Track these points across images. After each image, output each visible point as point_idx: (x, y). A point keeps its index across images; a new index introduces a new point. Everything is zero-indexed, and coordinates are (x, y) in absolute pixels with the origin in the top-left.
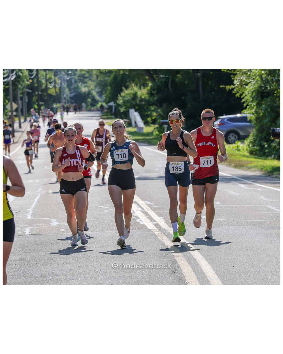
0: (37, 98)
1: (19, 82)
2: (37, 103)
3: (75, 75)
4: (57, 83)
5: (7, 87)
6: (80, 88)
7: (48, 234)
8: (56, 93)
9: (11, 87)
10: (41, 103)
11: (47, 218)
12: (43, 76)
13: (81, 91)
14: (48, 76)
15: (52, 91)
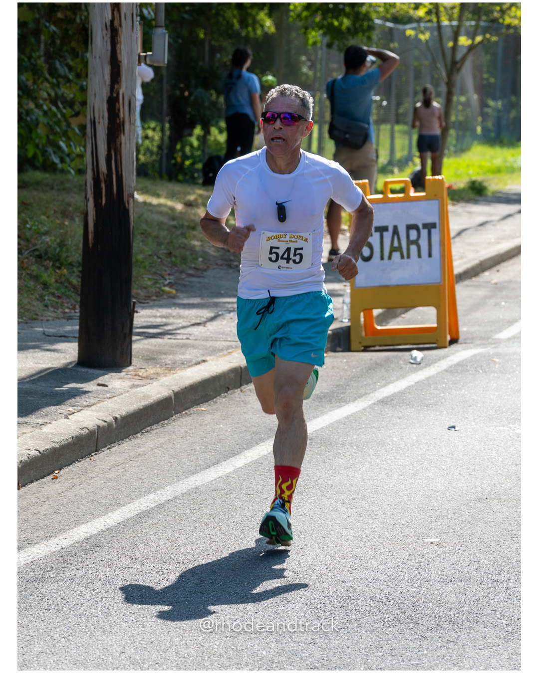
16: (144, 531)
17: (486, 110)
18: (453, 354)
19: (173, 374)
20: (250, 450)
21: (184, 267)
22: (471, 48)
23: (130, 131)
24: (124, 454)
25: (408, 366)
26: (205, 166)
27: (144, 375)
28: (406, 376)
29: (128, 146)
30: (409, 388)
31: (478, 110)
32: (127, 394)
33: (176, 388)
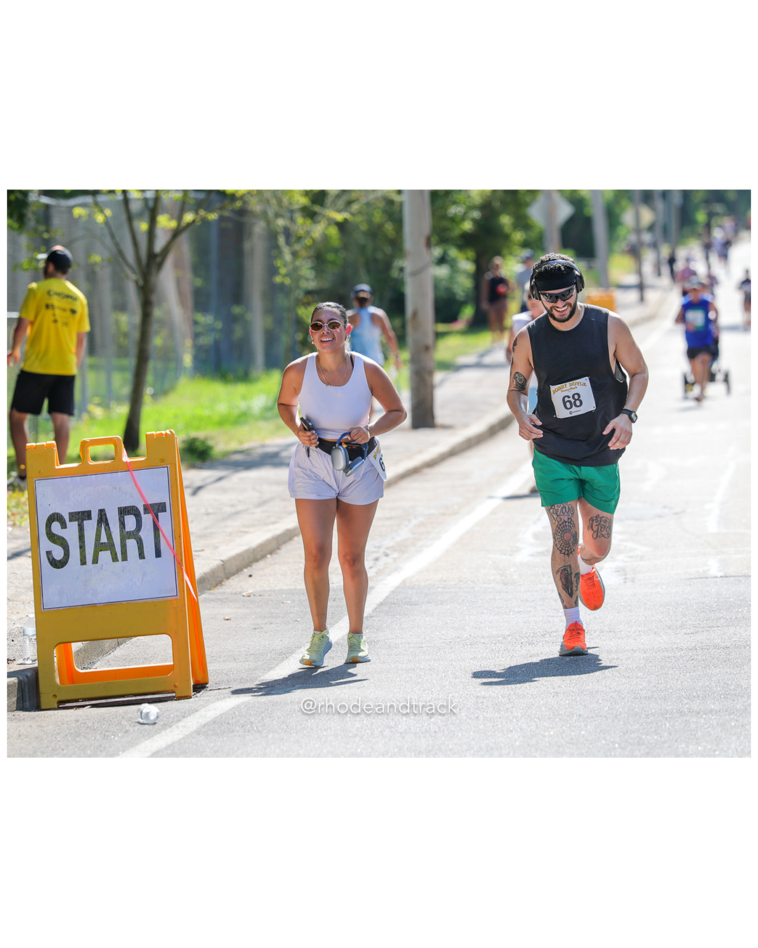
22: (176, 233)
25: (136, 728)
28: (137, 744)
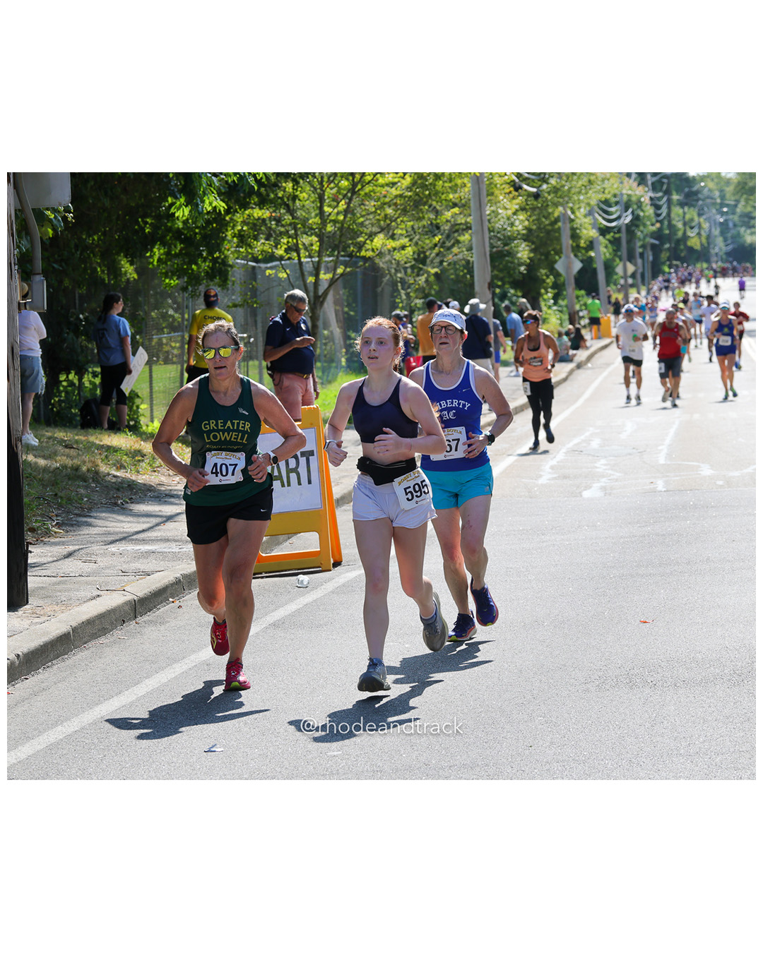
0: (668, 254)
1: (637, 226)
2: (668, 263)
3: (734, 213)
4: (703, 229)
5: (617, 236)
6: (744, 236)
7: (696, 490)
8: (702, 245)
9: (623, 236)
10: (675, 262)
11: (693, 461)
12: (679, 216)
13: (745, 241)
14: (687, 217)
15: (694, 243)
16: (55, 761)
17: (348, 342)
18: (338, 576)
19: (70, 610)
20: (150, 679)
21: (70, 506)
23: (14, 377)
24: (29, 690)
25: (295, 590)
26: (81, 410)
27: (42, 613)
28: (294, 600)
29: (13, 390)
30: (298, 611)
31: (342, 343)
32: (27, 632)
33: (74, 624)
